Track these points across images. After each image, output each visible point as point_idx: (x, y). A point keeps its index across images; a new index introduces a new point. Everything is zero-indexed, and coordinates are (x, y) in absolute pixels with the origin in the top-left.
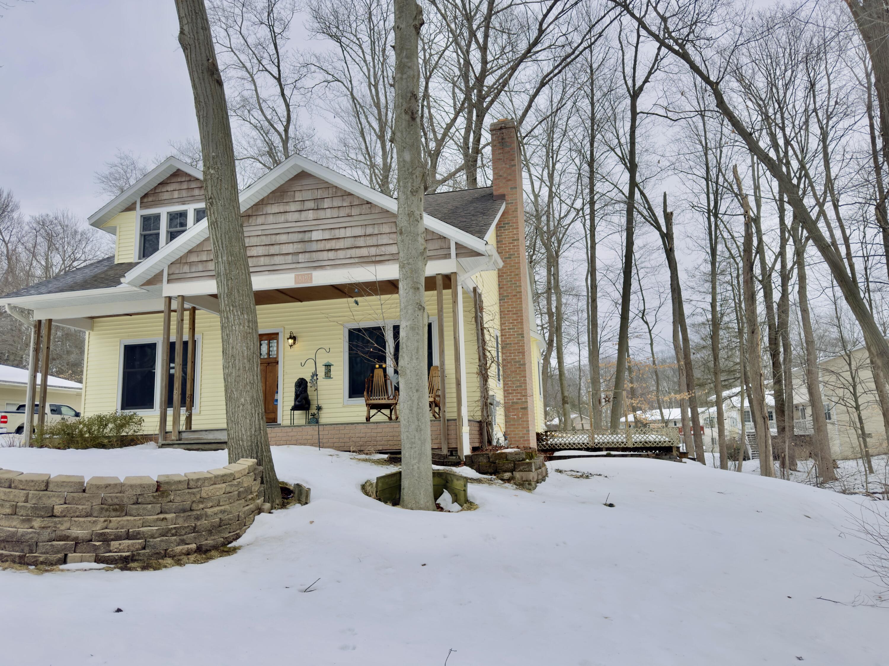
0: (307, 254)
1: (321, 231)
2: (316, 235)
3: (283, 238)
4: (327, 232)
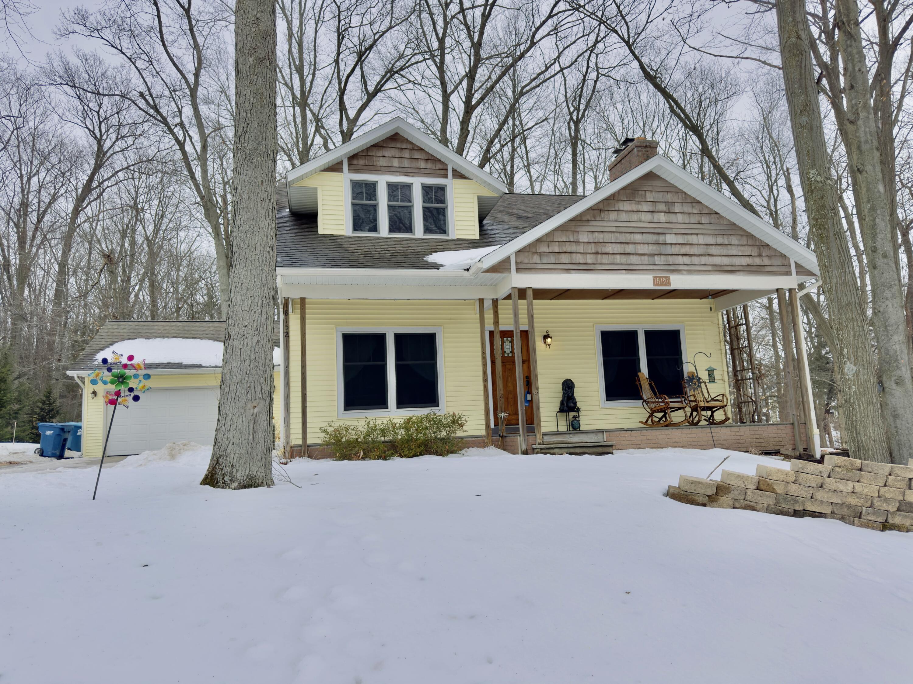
0: (662, 257)
1: (673, 235)
2: (670, 239)
3: (638, 238)
4: (679, 236)
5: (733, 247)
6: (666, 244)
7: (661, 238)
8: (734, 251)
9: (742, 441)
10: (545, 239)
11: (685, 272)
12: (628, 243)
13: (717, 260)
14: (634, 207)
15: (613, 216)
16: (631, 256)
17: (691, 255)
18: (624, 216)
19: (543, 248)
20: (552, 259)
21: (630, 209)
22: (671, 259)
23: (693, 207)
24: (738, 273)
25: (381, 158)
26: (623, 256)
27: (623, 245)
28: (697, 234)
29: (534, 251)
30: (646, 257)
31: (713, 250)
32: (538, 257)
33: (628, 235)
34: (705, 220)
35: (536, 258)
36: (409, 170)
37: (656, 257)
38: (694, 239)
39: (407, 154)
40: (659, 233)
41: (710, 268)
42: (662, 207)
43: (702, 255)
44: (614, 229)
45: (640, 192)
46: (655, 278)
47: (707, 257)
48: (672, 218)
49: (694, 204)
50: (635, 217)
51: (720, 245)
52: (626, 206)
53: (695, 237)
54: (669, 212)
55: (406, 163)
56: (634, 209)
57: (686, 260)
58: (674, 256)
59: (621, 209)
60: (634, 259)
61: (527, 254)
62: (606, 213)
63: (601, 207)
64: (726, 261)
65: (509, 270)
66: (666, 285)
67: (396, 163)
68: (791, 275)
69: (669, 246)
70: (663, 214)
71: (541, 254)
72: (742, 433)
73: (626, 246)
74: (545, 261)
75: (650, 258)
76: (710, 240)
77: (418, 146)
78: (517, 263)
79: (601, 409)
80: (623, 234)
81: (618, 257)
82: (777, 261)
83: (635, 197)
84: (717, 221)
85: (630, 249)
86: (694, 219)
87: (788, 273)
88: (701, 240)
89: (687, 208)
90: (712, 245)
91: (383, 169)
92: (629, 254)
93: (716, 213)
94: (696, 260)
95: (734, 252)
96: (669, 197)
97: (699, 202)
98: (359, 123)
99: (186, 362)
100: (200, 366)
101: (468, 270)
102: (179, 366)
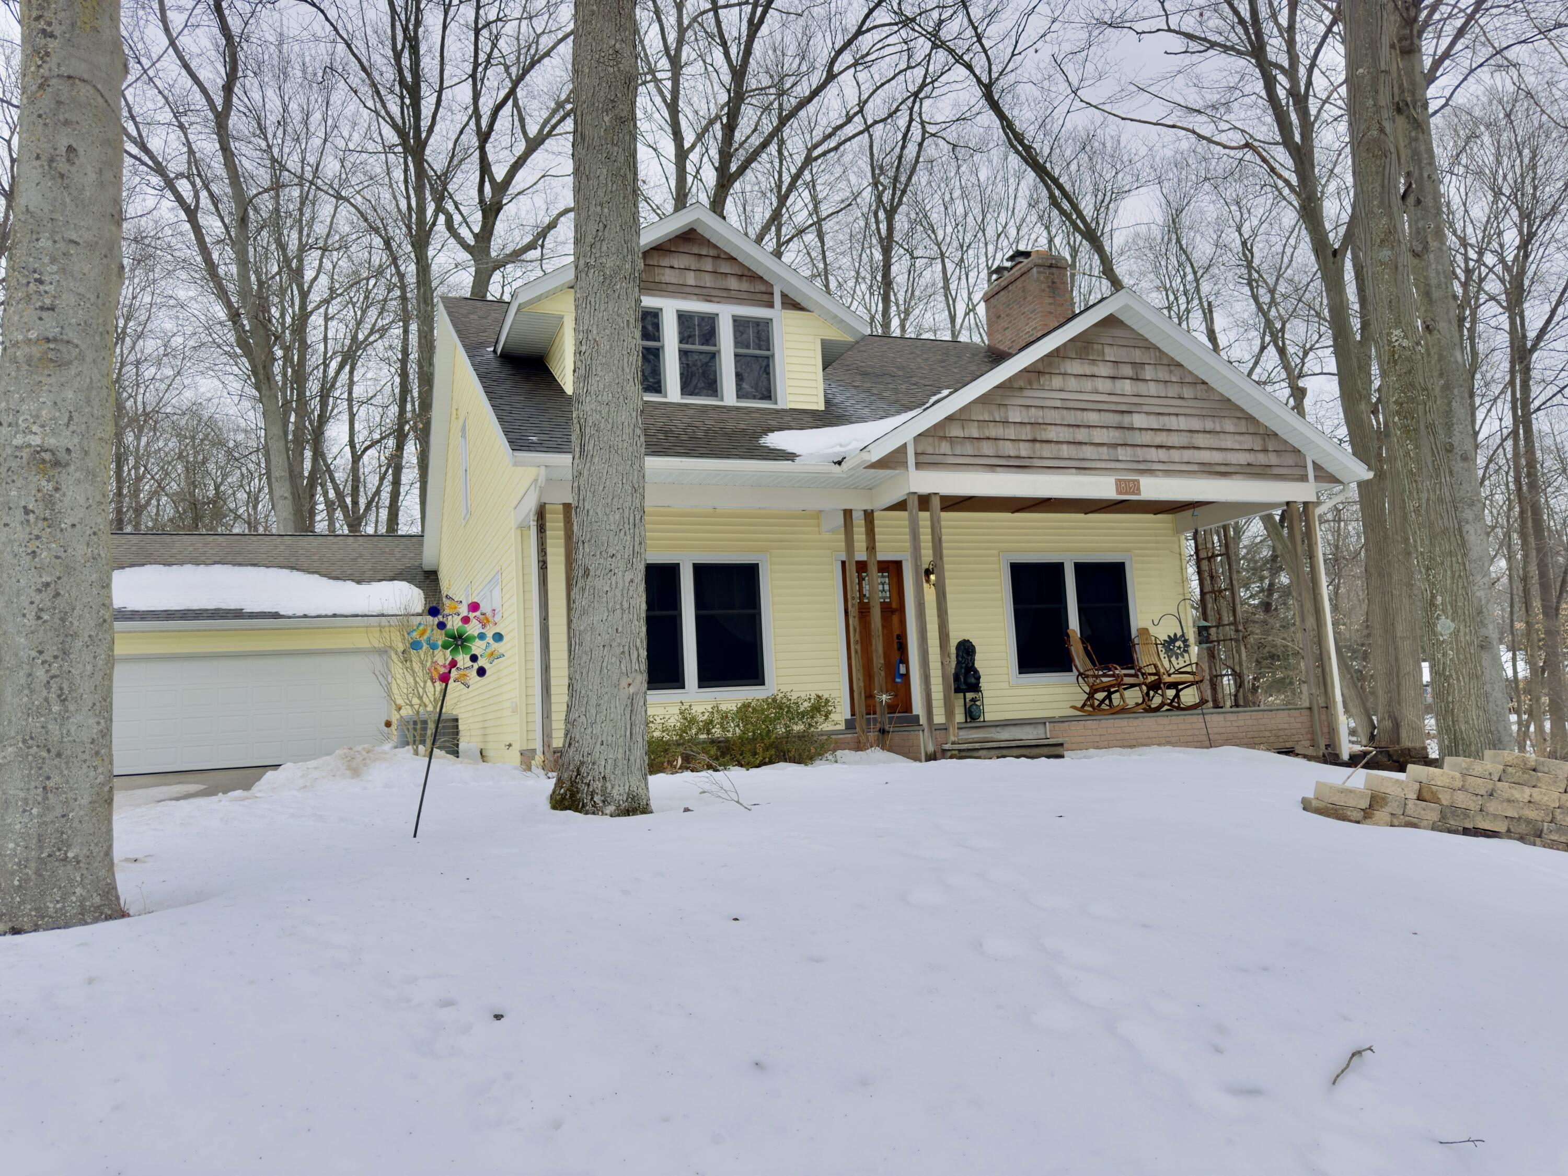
0: (1128, 448)
1: (1144, 415)
2: (1139, 420)
3: (1093, 418)
4: (1152, 417)
5: (1228, 436)
6: (1133, 429)
7: (1126, 420)
8: (1229, 442)
9: (1241, 735)
10: (958, 416)
11: (1160, 473)
12: (1078, 426)
13: (1205, 456)
14: (1087, 369)
15: (1057, 382)
16: (1084, 447)
17: (1169, 448)
18: (1072, 383)
19: (955, 431)
20: (969, 449)
21: (1081, 371)
22: (1141, 453)
23: (1171, 372)
24: (1234, 477)
25: (667, 271)
26: (1072, 447)
27: (1071, 430)
28: (1177, 415)
29: (941, 434)
30: (1104, 450)
31: (1200, 440)
32: (948, 445)
33: (1079, 413)
34: (1188, 392)
35: (945, 447)
36: (714, 292)
37: (1119, 449)
38: (1172, 422)
39: (708, 265)
40: (1123, 412)
41: (1195, 468)
42: (1127, 371)
43: (1183, 448)
44: (1058, 404)
45: (1095, 346)
46: (1118, 482)
47: (1191, 452)
48: (1142, 388)
49: (1172, 368)
50: (1088, 385)
51: (1209, 432)
52: (1075, 367)
53: (1173, 418)
54: (1138, 379)
55: (708, 281)
56: (1088, 373)
57: (1162, 454)
58: (1145, 449)
59: (1069, 371)
60: (1088, 451)
61: (931, 440)
62: (1047, 376)
63: (1040, 367)
64: (1217, 457)
65: (904, 464)
66: (1133, 493)
67: (691, 278)
68: (1307, 481)
69: (1137, 432)
70: (1128, 381)
71: (952, 440)
72: (1241, 723)
73: (1077, 430)
74: (958, 452)
75: (1112, 451)
76: (1196, 424)
77: (726, 253)
78: (916, 454)
79: (1011, 687)
80: (1072, 412)
81: (1065, 447)
82: (1290, 460)
83: (1088, 354)
84: (1205, 395)
85: (1081, 435)
86: (1173, 391)
87: (1304, 478)
88: (1183, 423)
89: (1163, 374)
90: (1197, 431)
91: (670, 288)
92: (1081, 443)
93: (1204, 383)
94: (1175, 455)
95: (1229, 444)
96: (1137, 355)
97: (1179, 365)
98: (512, 190)
99: (249, 608)
100: (276, 616)
101: (839, 463)
102: (238, 614)
